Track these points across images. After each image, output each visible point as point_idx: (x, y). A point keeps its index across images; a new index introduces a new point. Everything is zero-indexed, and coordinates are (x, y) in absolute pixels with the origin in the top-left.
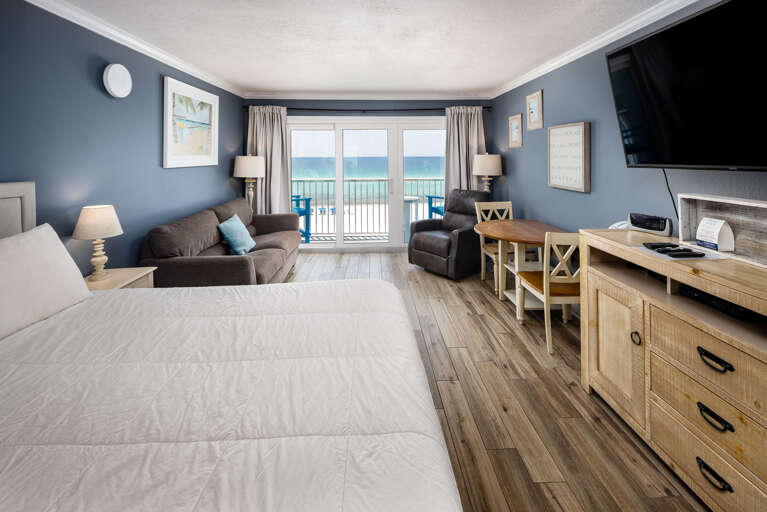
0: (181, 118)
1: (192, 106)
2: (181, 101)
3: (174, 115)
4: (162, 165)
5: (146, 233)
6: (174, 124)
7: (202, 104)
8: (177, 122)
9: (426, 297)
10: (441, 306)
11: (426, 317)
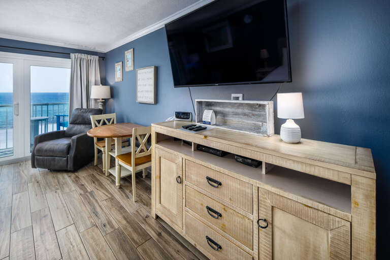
9: (44, 193)
10: (57, 195)
11: (40, 210)
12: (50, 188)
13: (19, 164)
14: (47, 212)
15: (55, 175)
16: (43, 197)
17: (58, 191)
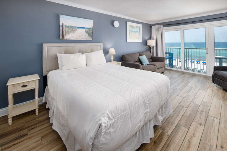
0: (131, 31)
1: (134, 28)
2: (131, 27)
3: (129, 30)
4: (126, 41)
5: (122, 56)
6: (129, 32)
7: (137, 27)
8: (130, 32)
9: (213, 96)
10: (219, 102)
11: (207, 102)
12: (217, 96)
13: (208, 79)
14: (209, 105)
15: (224, 92)
16: (211, 98)
17: (221, 100)
